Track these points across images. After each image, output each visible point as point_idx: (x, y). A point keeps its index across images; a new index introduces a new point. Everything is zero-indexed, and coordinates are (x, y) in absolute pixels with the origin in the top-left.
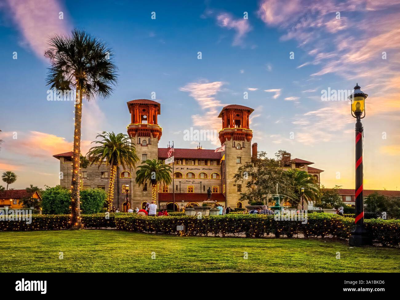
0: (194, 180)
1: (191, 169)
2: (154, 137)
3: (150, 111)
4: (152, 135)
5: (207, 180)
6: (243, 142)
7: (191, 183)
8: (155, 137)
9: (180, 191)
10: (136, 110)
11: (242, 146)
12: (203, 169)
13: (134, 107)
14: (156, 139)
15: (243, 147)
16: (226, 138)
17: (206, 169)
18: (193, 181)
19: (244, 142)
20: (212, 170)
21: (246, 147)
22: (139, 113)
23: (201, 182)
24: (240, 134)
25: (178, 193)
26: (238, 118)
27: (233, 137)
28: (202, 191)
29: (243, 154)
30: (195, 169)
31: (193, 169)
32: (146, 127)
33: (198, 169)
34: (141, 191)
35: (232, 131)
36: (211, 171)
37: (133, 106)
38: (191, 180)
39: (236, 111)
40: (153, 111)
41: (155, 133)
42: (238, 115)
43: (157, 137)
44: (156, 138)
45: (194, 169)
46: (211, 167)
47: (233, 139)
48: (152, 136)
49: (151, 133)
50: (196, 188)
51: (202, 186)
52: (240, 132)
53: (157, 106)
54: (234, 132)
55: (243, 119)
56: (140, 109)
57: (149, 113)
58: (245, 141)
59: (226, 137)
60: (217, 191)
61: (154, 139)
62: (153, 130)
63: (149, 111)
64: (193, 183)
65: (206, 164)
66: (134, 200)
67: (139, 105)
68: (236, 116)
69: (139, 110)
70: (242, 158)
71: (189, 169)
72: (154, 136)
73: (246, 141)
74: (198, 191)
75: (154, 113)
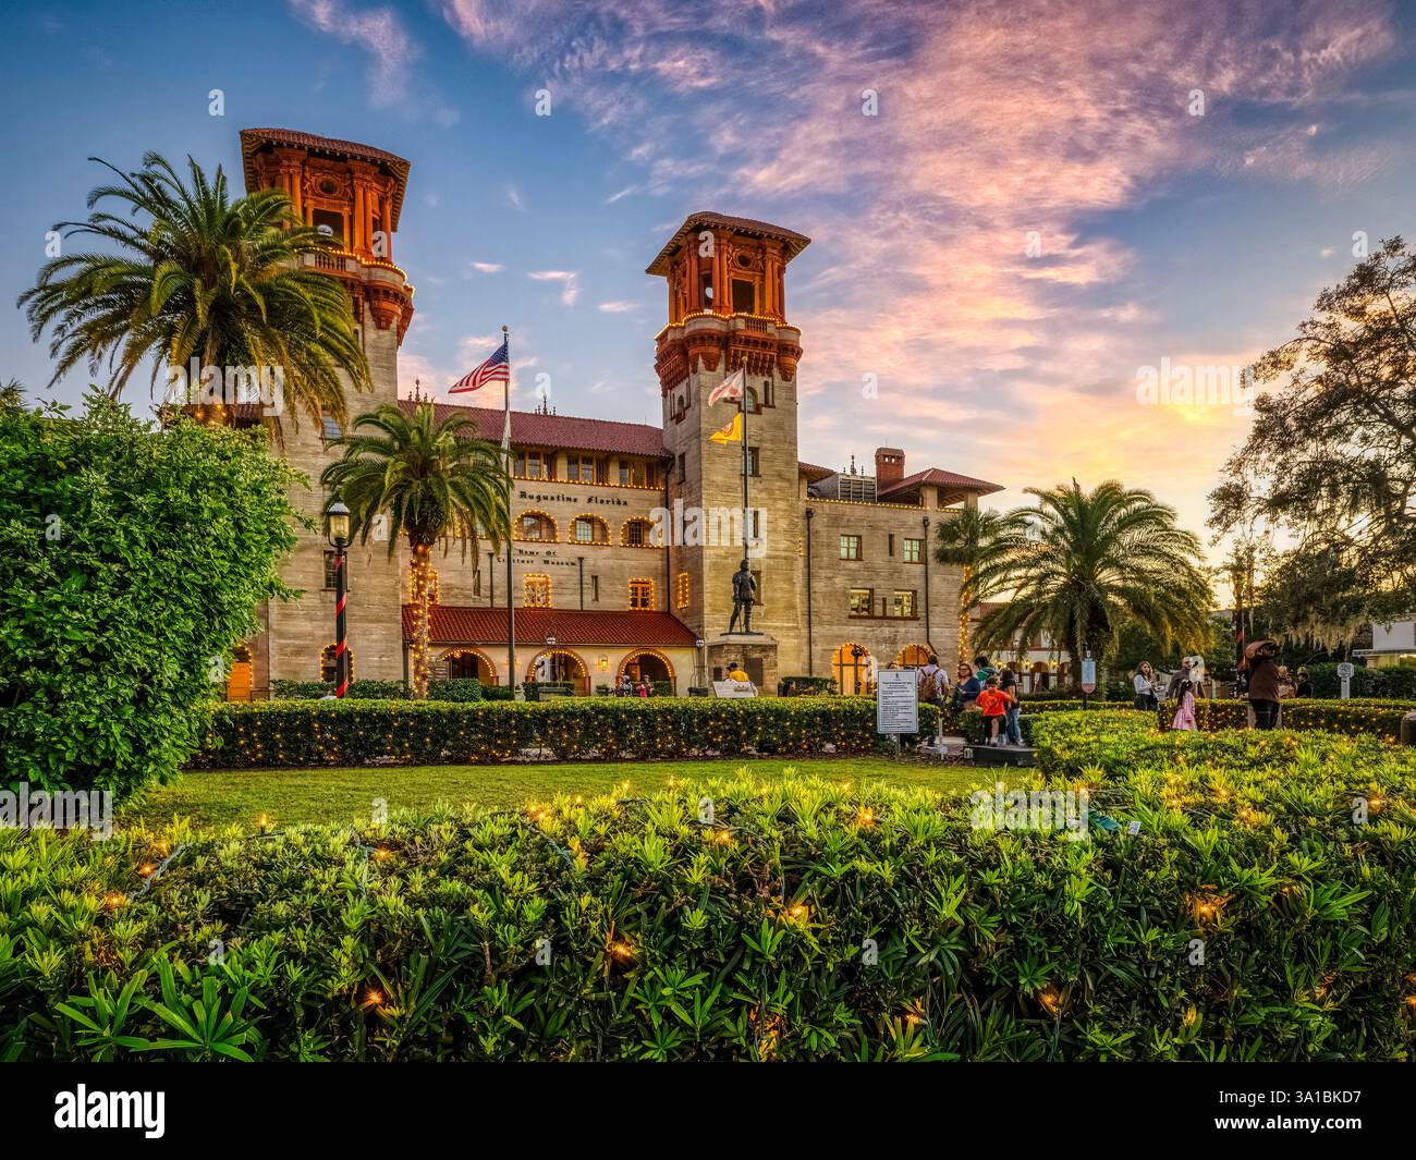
0: (552, 548)
1: (539, 497)
2: (379, 327)
3: (360, 192)
4: (368, 314)
5: (608, 551)
6: (766, 384)
7: (538, 563)
8: (383, 324)
9: (492, 597)
10: (287, 180)
11: (761, 400)
12: (590, 500)
13: (278, 163)
14: (387, 336)
15: (766, 404)
16: (700, 360)
17: (602, 502)
18: (548, 553)
19: (770, 380)
20: (625, 503)
21: (777, 403)
22: (303, 198)
23: (581, 559)
24: (756, 343)
25: (481, 605)
26: (745, 275)
27: (727, 357)
28: (588, 598)
29: (767, 436)
30: (555, 496)
31: (546, 498)
32: (343, 266)
33: (569, 499)
34: (316, 589)
35: (724, 329)
36: (622, 507)
37: (271, 157)
38: (542, 549)
39: (739, 239)
40: (373, 197)
41: (385, 305)
42: (744, 261)
43: (394, 325)
44: (387, 328)
45: (552, 498)
46: (625, 494)
47: (727, 363)
48: (369, 321)
49: (367, 305)
50: (560, 585)
51: (587, 579)
52: (757, 334)
53: (389, 172)
54: (734, 332)
55: (763, 278)
56: (308, 175)
57: (352, 200)
58: (771, 375)
59: (697, 355)
60: (645, 603)
61: (381, 333)
62: (376, 291)
63: (353, 192)
64: (546, 562)
65: (602, 478)
66: (282, 635)
67: (304, 154)
68: (737, 264)
69: (303, 183)
70: (761, 454)
71: (531, 497)
72: (381, 322)
73: (776, 380)
74: (570, 598)
75: (377, 210)
